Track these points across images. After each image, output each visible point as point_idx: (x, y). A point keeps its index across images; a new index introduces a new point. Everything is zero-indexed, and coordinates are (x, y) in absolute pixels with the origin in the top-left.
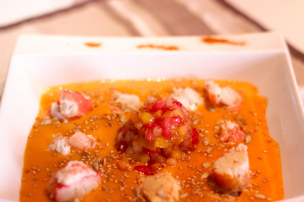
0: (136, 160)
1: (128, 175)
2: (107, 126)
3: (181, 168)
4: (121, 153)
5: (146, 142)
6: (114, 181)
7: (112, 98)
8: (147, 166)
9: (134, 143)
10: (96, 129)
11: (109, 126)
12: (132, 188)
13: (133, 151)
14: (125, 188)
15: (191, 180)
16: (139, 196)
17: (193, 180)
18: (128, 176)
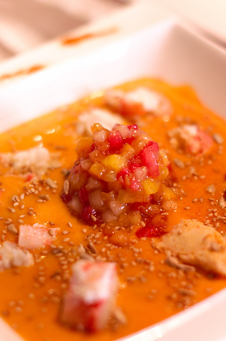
0: (126, 225)
1: (139, 248)
2: (43, 202)
3: (188, 208)
4: (99, 226)
5: (131, 195)
6: (131, 265)
7: (7, 165)
8: (146, 225)
9: (113, 205)
10: (34, 213)
11: (45, 201)
12: (162, 262)
13: (115, 215)
14: (155, 265)
15: (214, 216)
16: (182, 266)
17: (216, 214)
18: (141, 250)
